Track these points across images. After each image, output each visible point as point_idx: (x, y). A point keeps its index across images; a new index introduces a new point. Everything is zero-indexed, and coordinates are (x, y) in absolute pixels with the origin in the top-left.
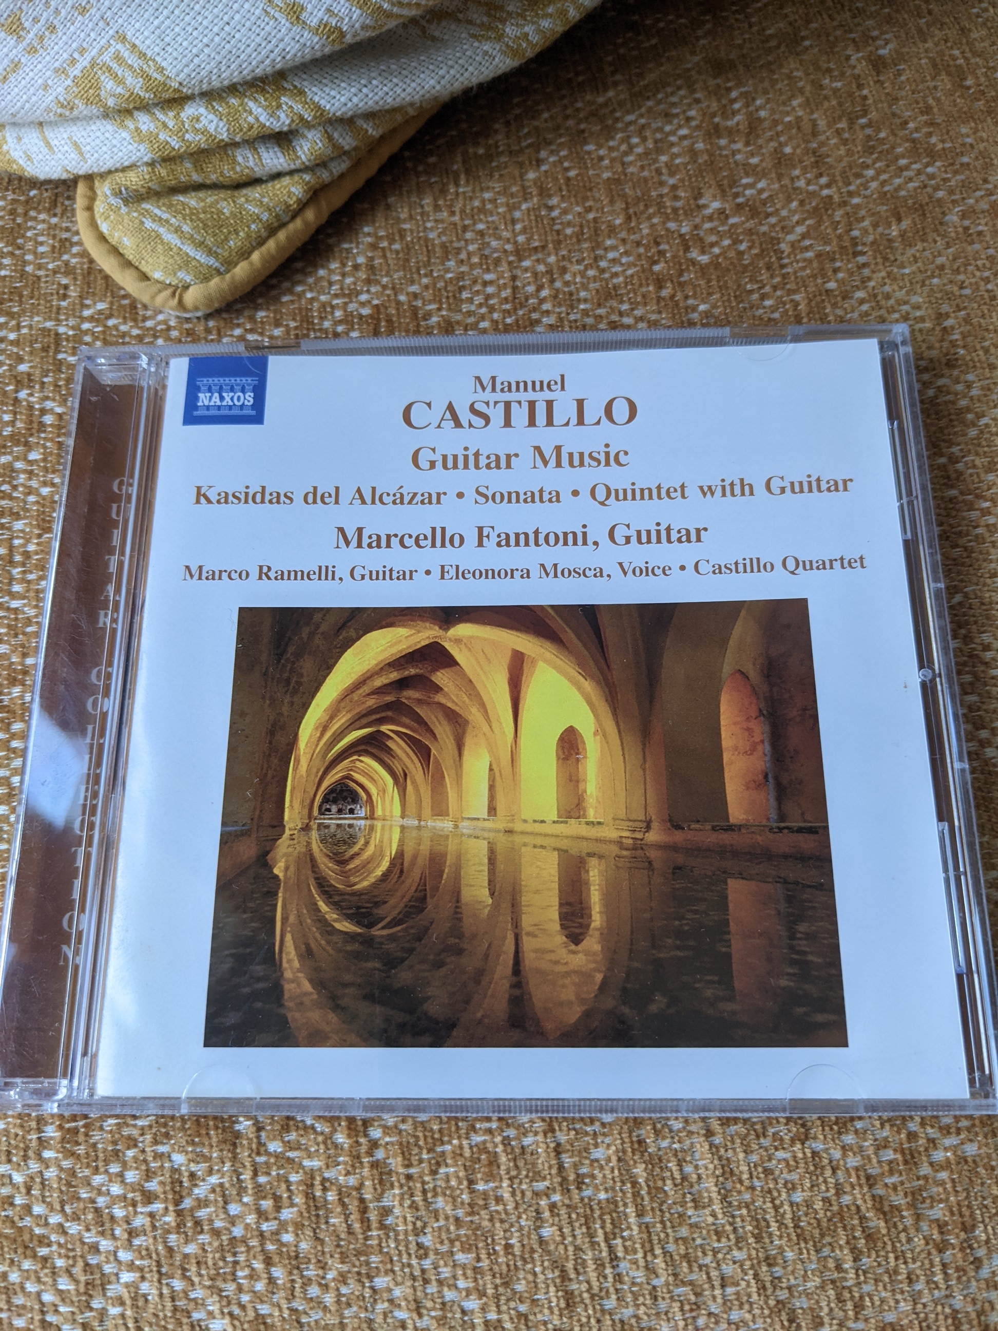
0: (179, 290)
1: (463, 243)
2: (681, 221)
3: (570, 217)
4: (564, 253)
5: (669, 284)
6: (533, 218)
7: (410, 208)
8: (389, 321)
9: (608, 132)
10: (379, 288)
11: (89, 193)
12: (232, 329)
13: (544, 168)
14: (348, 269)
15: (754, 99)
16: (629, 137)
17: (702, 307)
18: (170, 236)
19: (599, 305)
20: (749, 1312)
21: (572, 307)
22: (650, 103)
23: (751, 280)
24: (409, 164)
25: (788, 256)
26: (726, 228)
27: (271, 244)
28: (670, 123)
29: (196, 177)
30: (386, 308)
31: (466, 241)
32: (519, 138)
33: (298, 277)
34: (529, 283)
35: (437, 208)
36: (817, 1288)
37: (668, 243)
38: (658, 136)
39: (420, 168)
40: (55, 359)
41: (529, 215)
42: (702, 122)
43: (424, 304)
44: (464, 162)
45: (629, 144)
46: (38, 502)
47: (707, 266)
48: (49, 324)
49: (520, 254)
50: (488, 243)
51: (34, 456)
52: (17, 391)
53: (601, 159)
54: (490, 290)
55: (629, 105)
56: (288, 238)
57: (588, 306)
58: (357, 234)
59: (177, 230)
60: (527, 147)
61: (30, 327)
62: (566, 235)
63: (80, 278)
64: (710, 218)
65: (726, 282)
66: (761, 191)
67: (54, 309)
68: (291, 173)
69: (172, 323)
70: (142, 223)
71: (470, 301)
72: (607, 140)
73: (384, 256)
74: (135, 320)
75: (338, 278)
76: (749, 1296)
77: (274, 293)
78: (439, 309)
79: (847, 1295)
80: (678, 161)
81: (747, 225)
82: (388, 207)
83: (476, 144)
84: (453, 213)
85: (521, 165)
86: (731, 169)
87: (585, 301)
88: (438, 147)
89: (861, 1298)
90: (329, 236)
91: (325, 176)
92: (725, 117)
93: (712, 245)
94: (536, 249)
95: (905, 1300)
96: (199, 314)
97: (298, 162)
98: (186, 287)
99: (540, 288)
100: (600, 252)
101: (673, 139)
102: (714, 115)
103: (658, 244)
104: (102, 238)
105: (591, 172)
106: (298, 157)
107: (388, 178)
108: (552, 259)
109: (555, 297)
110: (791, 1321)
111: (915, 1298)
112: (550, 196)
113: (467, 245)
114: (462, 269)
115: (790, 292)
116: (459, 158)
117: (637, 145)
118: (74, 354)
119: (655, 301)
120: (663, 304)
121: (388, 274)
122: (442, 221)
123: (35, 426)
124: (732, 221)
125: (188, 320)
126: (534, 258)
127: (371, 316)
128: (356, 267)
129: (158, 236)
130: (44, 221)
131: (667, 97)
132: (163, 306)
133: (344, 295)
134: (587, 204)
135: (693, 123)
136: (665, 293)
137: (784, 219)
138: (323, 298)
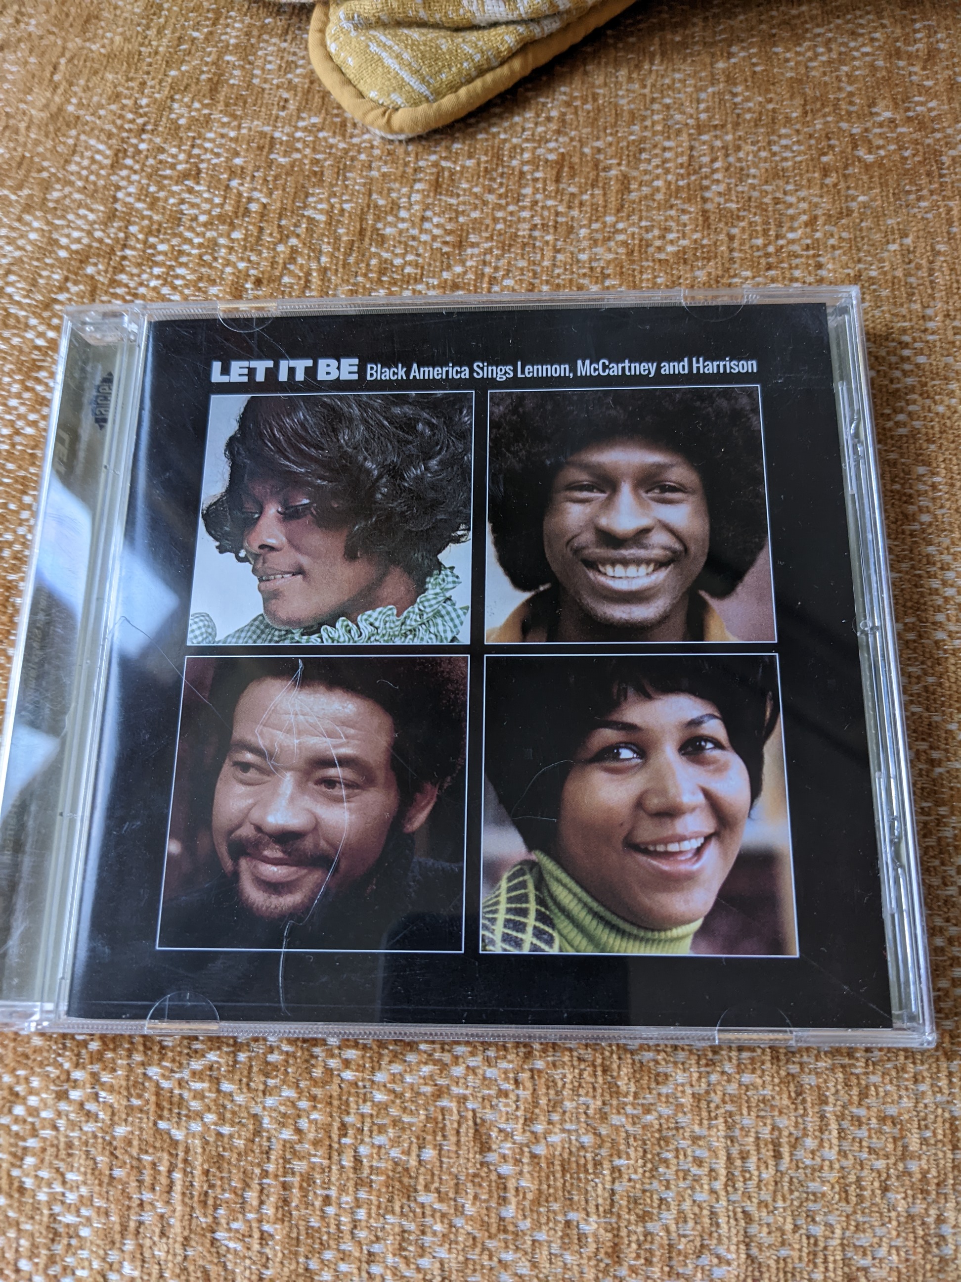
0: (390, 111)
1: (649, 112)
2: (854, 123)
3: (751, 105)
4: (740, 133)
5: (834, 175)
6: (717, 100)
7: (606, 76)
8: (572, 167)
9: (798, 40)
10: (567, 139)
11: (323, 18)
12: (429, 154)
13: (733, 60)
14: (541, 119)
15: (936, 32)
16: (816, 46)
17: (861, 198)
18: (390, 61)
19: (766, 182)
20: (761, 1077)
21: (741, 181)
22: (839, 21)
23: (911, 183)
24: (611, 41)
25: (948, 168)
26: (894, 135)
27: (478, 83)
28: (855, 40)
29: (423, 14)
30: (571, 157)
31: (653, 111)
32: (715, 33)
33: (494, 120)
34: (704, 155)
35: (630, 80)
36: (827, 1069)
37: (838, 139)
38: (843, 49)
39: (620, 45)
40: (267, 157)
41: (713, 97)
42: (885, 43)
43: (606, 159)
44: (661, 45)
45: (815, 52)
46: (234, 274)
47: (872, 165)
48: (267, 129)
49: (700, 128)
50: (672, 116)
51: (236, 235)
52: (229, 180)
53: (787, 60)
54: (668, 155)
55: (819, 20)
56: (494, 81)
57: (756, 182)
58: (554, 91)
59: (398, 56)
60: (720, 41)
61: (250, 129)
62: (745, 120)
63: (300, 94)
64: (881, 125)
65: (887, 180)
66: (930, 110)
67: (273, 118)
68: (508, 23)
69: (375, 143)
70: (368, 46)
71: (649, 161)
72: (795, 46)
73: (576, 113)
74: (344, 136)
75: (532, 125)
76: (763, 1063)
77: (471, 130)
78: (619, 164)
79: (854, 1081)
80: (857, 73)
81: (914, 136)
82: (586, 73)
83: (674, 33)
84: (644, 87)
85: (713, 55)
86: (906, 87)
87: (754, 177)
88: (639, 30)
89: (867, 1087)
90: (527, 90)
91: (537, 31)
92: (907, 43)
93: (879, 148)
94: (715, 127)
95: (908, 1097)
96: (402, 137)
97: (516, 13)
98: (396, 110)
99: (714, 160)
100: (775, 138)
101: (856, 54)
102: (897, 40)
103: (829, 139)
104: (329, 57)
105: (775, 70)
106: (517, 8)
107: (589, 49)
108: (729, 137)
109: (727, 169)
110: (799, 1094)
111: (918, 1098)
112: (735, 84)
113: (653, 114)
114: (645, 134)
115: (945, 198)
116: (657, 40)
117: (822, 54)
118: (284, 156)
119: (818, 186)
120: (825, 189)
121: (576, 129)
122: (634, 92)
123: (241, 210)
124: (899, 130)
125: (391, 142)
126: (712, 134)
127: (557, 162)
128: (549, 119)
129: (380, 59)
130: (275, 44)
131: (856, 18)
132: (372, 124)
133: (534, 141)
134: (769, 96)
135: (877, 44)
136: (828, 181)
137: (949, 136)
138: (515, 140)
